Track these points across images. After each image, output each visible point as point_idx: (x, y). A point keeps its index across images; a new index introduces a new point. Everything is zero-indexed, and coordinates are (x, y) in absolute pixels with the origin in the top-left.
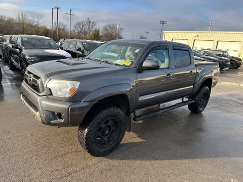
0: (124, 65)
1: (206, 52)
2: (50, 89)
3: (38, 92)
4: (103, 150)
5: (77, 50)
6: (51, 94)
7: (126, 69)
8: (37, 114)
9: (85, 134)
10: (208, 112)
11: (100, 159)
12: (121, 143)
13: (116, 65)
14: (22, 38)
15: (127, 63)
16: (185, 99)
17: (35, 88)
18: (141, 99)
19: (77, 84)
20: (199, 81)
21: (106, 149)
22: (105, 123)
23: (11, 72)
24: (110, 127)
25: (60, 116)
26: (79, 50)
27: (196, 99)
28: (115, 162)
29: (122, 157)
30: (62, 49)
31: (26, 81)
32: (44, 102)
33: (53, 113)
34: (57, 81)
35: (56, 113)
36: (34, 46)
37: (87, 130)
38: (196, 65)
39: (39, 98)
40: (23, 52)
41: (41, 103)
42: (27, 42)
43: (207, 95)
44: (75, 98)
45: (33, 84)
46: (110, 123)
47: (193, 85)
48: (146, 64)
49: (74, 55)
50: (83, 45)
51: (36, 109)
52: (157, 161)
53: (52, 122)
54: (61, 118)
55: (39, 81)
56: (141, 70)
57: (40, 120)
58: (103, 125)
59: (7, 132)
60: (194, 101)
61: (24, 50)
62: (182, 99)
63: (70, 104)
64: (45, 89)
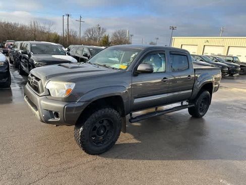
0: (120, 69)
2: (48, 90)
3: (39, 92)
4: (97, 148)
5: (84, 56)
6: (50, 94)
7: (121, 72)
8: (37, 113)
9: (80, 132)
11: (95, 157)
12: (117, 143)
13: (113, 68)
14: (31, 44)
15: (123, 66)
16: (185, 103)
17: (36, 89)
19: (73, 85)
20: (199, 85)
21: (101, 148)
22: (100, 122)
23: (21, 77)
24: (104, 127)
25: (57, 115)
26: (86, 55)
27: (196, 104)
28: (109, 161)
29: (116, 156)
30: (69, 55)
31: (29, 83)
32: (42, 102)
33: (51, 112)
34: (55, 82)
35: (54, 112)
36: (43, 52)
37: (81, 128)
39: (38, 98)
40: (31, 58)
41: (40, 103)
42: (35, 48)
43: (208, 100)
44: (71, 98)
45: (34, 86)
46: (105, 123)
47: (192, 89)
48: (141, 68)
49: (80, 60)
50: (90, 51)
51: (36, 108)
52: (150, 161)
53: (50, 120)
55: (39, 83)
56: (136, 73)
57: (39, 118)
58: (98, 125)
59: (11, 131)
60: (193, 105)
61: (32, 56)
62: (182, 103)
63: (66, 103)
64: (44, 89)
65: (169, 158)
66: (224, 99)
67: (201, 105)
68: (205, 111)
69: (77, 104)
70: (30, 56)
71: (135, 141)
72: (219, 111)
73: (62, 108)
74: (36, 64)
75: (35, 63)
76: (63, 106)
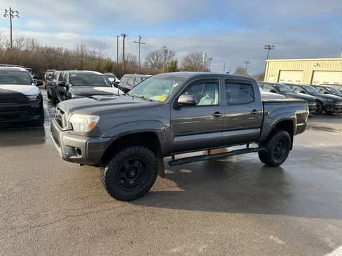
1: (324, 88)
2: (71, 124)
3: (62, 126)
6: (72, 129)
8: (59, 149)
9: (105, 172)
13: (151, 101)
14: (70, 74)
15: (162, 98)
18: (177, 139)
19: (97, 119)
20: (271, 122)
21: (131, 193)
24: (136, 169)
25: (79, 151)
27: (268, 146)
29: (149, 203)
30: (117, 87)
32: (65, 137)
33: (73, 148)
35: (76, 149)
37: (106, 168)
38: (263, 102)
39: (61, 134)
40: (69, 91)
42: (74, 78)
44: (94, 133)
45: (59, 120)
46: (136, 164)
47: (261, 128)
51: (59, 144)
53: (72, 157)
54: (80, 154)
56: (177, 106)
57: (61, 155)
58: (127, 166)
60: (265, 149)
61: (70, 88)
63: (89, 138)
64: (68, 123)
65: (213, 209)
66: (323, 145)
67: (276, 149)
68: (283, 157)
69: (101, 140)
70: (68, 88)
71: (178, 189)
72: (307, 159)
73: (82, 143)
75: (73, 97)
76: (85, 141)
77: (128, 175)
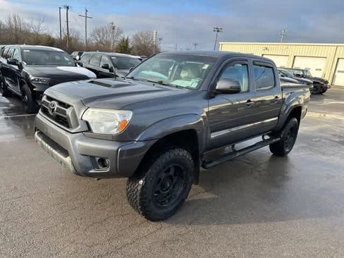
0: (187, 88)
2: (87, 123)
3: (68, 127)
4: (161, 212)
5: (103, 67)
6: (89, 129)
8: (68, 160)
9: (139, 188)
10: (294, 154)
11: (158, 225)
12: (186, 200)
13: (177, 87)
14: (22, 50)
16: (267, 137)
18: (213, 135)
19: (129, 115)
20: (286, 111)
21: (166, 210)
22: (165, 172)
24: (171, 177)
26: (106, 67)
27: (282, 136)
30: (82, 66)
31: (45, 111)
32: (78, 142)
33: (92, 158)
34: (97, 111)
35: (97, 159)
38: (283, 88)
39: (70, 137)
40: (24, 70)
41: (73, 144)
42: (29, 55)
46: (172, 172)
47: (278, 116)
48: (221, 85)
49: (100, 75)
50: (112, 60)
53: (91, 171)
54: (104, 165)
55: (69, 112)
56: (212, 93)
57: (72, 168)
60: (279, 139)
62: (263, 137)
63: (120, 144)
64: (80, 122)
67: (287, 138)
69: (136, 145)
70: (21, 67)
72: (305, 145)
73: (111, 151)
74: (35, 80)
75: (32, 78)
76: (116, 148)
77: (163, 186)
